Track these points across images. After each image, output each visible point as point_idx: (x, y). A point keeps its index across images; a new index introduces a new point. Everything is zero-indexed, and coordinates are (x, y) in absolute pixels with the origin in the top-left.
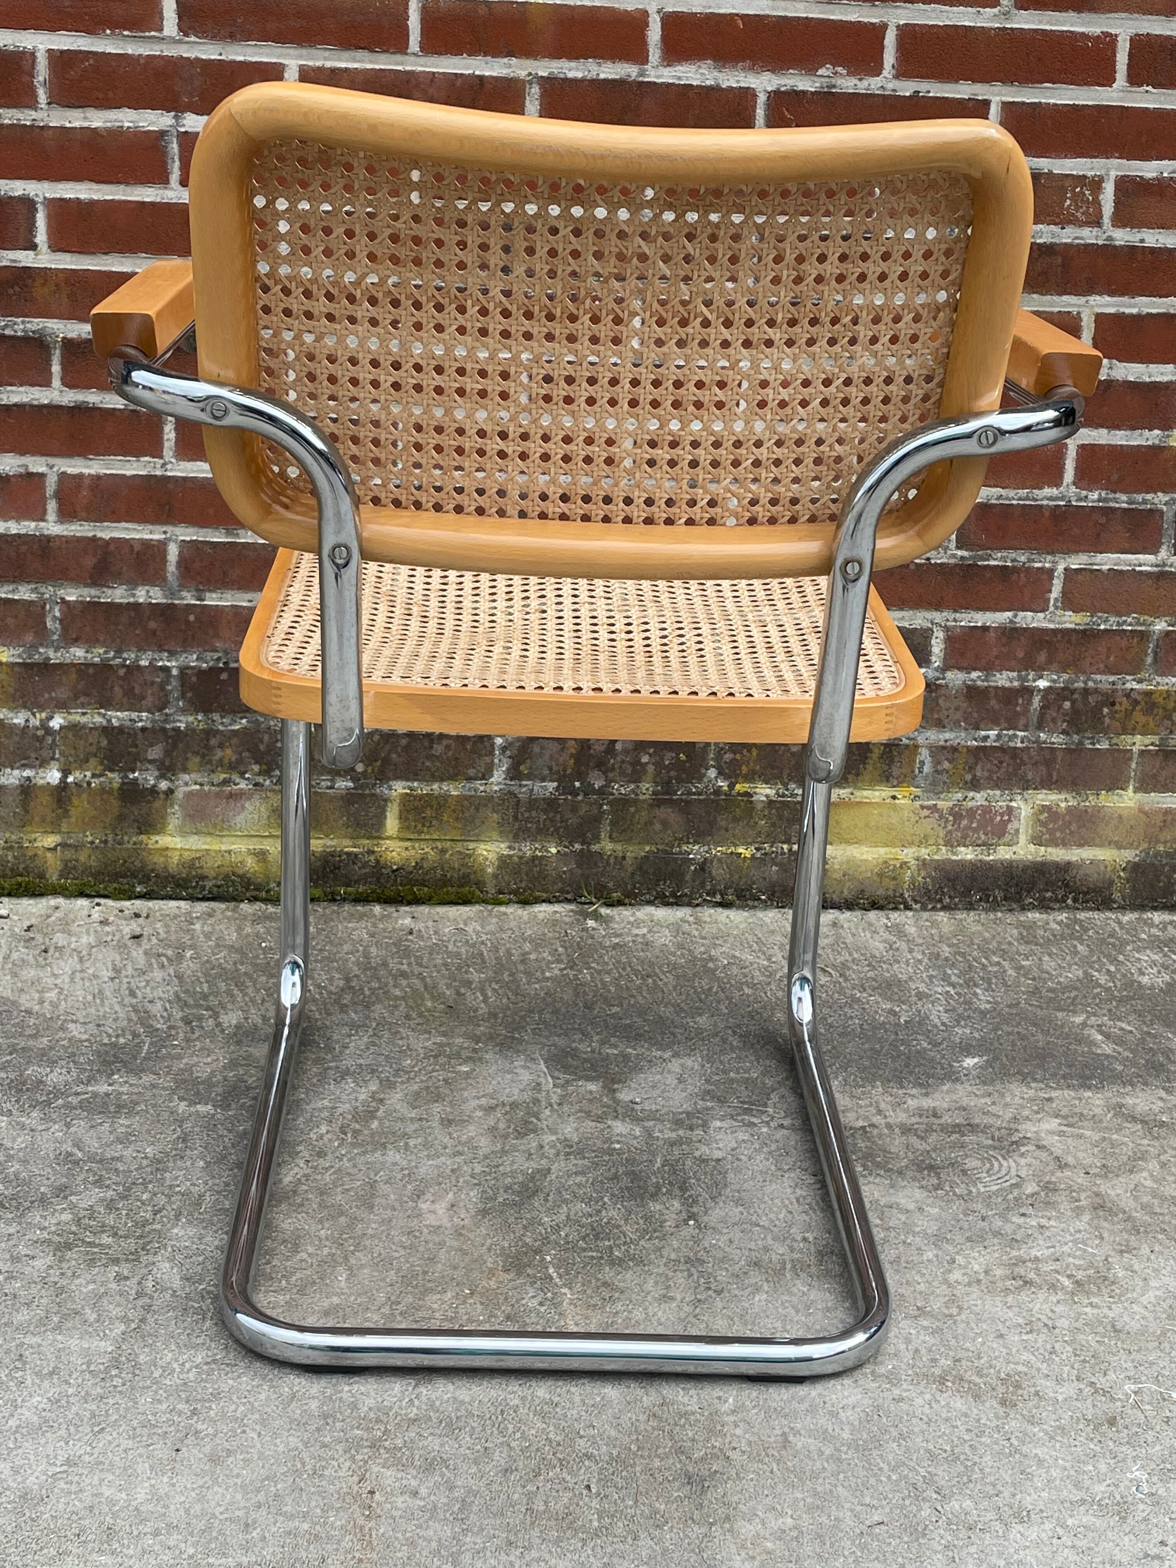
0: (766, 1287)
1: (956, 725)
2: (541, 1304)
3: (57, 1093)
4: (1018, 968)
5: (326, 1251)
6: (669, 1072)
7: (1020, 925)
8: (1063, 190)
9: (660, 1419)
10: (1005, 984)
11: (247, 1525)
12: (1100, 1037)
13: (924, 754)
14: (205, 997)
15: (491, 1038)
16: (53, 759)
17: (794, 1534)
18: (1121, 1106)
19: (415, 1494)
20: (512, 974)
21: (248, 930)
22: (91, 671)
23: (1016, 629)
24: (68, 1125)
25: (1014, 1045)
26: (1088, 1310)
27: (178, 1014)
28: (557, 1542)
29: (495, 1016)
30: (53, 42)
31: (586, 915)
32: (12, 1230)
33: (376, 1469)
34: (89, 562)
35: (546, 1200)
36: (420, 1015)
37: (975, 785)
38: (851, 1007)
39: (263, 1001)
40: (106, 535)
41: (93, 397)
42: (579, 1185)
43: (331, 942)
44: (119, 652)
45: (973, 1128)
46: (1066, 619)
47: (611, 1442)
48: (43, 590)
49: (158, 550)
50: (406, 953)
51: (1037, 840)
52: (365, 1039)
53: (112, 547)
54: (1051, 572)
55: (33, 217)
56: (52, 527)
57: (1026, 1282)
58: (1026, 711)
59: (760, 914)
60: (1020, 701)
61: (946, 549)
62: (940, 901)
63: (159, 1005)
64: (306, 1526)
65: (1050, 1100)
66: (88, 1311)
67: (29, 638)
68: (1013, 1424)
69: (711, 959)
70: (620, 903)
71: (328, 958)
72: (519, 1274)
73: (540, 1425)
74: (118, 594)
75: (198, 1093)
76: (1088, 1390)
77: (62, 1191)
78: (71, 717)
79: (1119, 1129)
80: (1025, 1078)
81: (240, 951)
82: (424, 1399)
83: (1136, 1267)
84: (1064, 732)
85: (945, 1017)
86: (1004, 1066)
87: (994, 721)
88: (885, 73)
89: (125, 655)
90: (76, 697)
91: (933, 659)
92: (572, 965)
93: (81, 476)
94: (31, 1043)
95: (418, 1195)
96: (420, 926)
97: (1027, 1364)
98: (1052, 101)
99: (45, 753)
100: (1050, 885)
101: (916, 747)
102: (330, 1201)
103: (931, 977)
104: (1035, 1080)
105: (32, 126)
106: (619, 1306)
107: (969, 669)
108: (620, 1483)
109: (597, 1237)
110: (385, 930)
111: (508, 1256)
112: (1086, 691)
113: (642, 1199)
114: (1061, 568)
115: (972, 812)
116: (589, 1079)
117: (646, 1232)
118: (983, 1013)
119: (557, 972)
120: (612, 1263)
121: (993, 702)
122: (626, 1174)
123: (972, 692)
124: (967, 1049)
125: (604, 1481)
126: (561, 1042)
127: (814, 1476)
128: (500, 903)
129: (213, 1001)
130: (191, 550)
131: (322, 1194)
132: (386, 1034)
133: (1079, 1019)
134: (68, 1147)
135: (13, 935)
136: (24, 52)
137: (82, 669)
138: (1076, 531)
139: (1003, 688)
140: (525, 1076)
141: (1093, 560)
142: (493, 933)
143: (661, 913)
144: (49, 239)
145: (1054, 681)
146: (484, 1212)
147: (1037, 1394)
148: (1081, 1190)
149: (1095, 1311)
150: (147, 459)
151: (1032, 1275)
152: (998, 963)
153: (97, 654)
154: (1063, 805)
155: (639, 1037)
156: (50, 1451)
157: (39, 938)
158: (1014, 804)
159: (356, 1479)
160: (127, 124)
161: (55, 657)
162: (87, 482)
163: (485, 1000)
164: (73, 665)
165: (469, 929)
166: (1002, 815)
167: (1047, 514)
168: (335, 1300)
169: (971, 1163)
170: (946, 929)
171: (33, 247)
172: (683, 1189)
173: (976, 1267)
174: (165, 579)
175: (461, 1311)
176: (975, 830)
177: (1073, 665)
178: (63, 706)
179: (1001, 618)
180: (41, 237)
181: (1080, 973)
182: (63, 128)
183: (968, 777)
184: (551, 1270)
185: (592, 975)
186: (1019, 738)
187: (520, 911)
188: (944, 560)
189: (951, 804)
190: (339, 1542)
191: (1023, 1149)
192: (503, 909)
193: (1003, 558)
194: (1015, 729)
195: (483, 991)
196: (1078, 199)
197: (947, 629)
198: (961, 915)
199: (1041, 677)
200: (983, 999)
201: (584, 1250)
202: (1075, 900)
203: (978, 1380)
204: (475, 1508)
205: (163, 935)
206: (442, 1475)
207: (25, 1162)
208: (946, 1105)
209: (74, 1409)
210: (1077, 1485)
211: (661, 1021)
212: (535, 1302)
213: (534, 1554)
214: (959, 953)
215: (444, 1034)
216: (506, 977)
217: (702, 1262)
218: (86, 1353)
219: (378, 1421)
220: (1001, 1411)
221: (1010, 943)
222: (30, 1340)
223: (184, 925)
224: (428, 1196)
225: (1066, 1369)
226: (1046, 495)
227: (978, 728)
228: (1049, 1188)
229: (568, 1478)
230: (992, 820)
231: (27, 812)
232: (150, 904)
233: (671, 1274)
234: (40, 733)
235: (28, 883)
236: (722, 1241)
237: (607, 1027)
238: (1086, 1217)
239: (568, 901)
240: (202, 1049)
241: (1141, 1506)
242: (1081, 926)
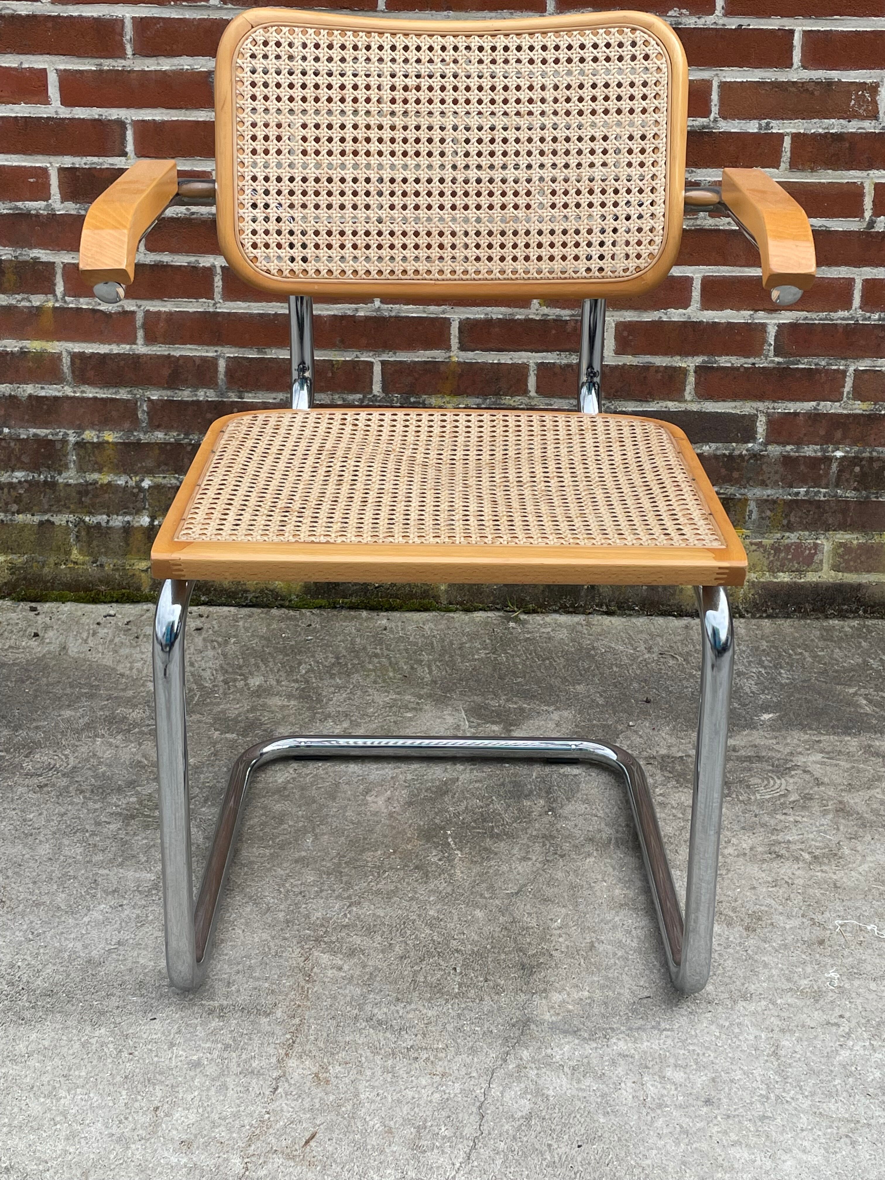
0: (595, 854)
1: (776, 483)
2: (440, 860)
3: (135, 725)
4: (815, 657)
5: (301, 824)
6: (551, 720)
7: (823, 628)
8: (849, 93)
9: (509, 931)
10: (803, 667)
11: (229, 983)
12: (865, 702)
13: (752, 505)
14: (240, 667)
15: (430, 696)
16: (144, 508)
17: (588, 1001)
18: (870, 746)
19: (340, 969)
20: (451, 656)
21: (274, 626)
22: (168, 447)
23: (819, 414)
24: (140, 744)
25: (801, 706)
26: (819, 874)
27: (220, 678)
28: (429, 1000)
29: (435, 682)
30: (136, 12)
31: (509, 619)
32: (97, 806)
33: (316, 953)
34: (166, 372)
35: (453, 797)
36: (384, 681)
37: (789, 528)
38: (688, 680)
39: (279, 670)
40: (177, 354)
41: (166, 258)
42: (477, 789)
43: (330, 635)
44: (187, 434)
45: (759, 758)
46: (856, 406)
47: (474, 943)
48: (135, 392)
49: (210, 364)
50: (381, 642)
51: (836, 568)
52: (344, 695)
53: (181, 362)
54: (844, 373)
55: (125, 134)
56: (141, 348)
57: (778, 856)
58: (827, 473)
59: (634, 620)
60: (823, 467)
61: (767, 356)
62: (765, 611)
63: (209, 671)
64: (267, 985)
65: (819, 742)
66: (141, 855)
67: (127, 425)
68: (751, 942)
69: (594, 648)
70: (534, 611)
71: (326, 645)
72: (428, 841)
73: (428, 931)
74: (185, 395)
75: (228, 726)
76: (807, 922)
77: (132, 784)
78: (155, 480)
79: (865, 761)
80: (803, 728)
81: (268, 639)
82: (354, 914)
83: (859, 848)
84: (855, 489)
85: (754, 688)
86: (790, 719)
87: (803, 481)
88: (717, 12)
89: (191, 437)
90: (159, 466)
91: (758, 436)
92: (494, 651)
93: (159, 313)
94: (121, 694)
95: (367, 791)
96: (393, 625)
97: (769, 906)
98: (840, 29)
99: (139, 505)
100: (845, 601)
101: (747, 500)
102: (308, 793)
103: (750, 662)
104: (811, 729)
105: (123, 71)
106: (492, 863)
107: (784, 444)
108: (477, 967)
109: (484, 820)
110: (367, 627)
111: (423, 830)
112: (871, 459)
113: (519, 797)
114: (851, 369)
115: (788, 547)
116: (493, 723)
117: (518, 818)
118: (782, 686)
119: (483, 655)
120: (492, 837)
121: (802, 467)
122: (510, 782)
123: (787, 460)
124: (766, 708)
125: (465, 966)
126: (478, 699)
127: (608, 968)
128: (450, 611)
129: (245, 670)
130: (234, 364)
131: (303, 789)
132: (359, 693)
133: (852, 691)
134: (139, 757)
135: (117, 627)
136: (116, 20)
137: (162, 446)
138: (862, 342)
139: (810, 457)
140: (450, 720)
141: (876, 363)
142: (442, 630)
143: (563, 618)
144: (135, 149)
145: (847, 452)
146: (410, 804)
147: (772, 924)
148: (830, 798)
149: (824, 875)
150: (204, 300)
151: (783, 852)
152: (801, 653)
153: (172, 437)
154: (855, 542)
155: (533, 697)
156: (108, 936)
157: (134, 629)
158: (819, 542)
159: (303, 959)
160: (186, 67)
161: (144, 438)
162: (164, 316)
163: (430, 673)
164: (157, 444)
165: (426, 627)
166: (810, 549)
167: (841, 330)
168: (303, 854)
169: (754, 781)
170: (767, 631)
171: (125, 154)
172: (548, 792)
173: (745, 846)
174: (217, 384)
175: (386, 862)
176: (791, 560)
177: (861, 440)
178: (150, 472)
179: (808, 406)
180: (130, 147)
181: (860, 660)
182: (143, 71)
183: (785, 522)
184: (450, 840)
185: (507, 658)
186: (822, 493)
187: (463, 616)
188: (766, 365)
189: (772, 541)
190: (287, 995)
191: (793, 773)
192: (452, 614)
193: (809, 363)
194: (819, 487)
195: (429, 667)
196: (860, 100)
197: (768, 415)
198: (779, 622)
199: (838, 449)
200: (785, 677)
201: (474, 828)
202: (865, 612)
203: (731, 914)
204: (378, 979)
205: (216, 628)
206: (359, 959)
207: (110, 766)
208: (743, 744)
209: (126, 912)
210: (789, 980)
211: (551, 688)
212: (436, 859)
213: (413, 1006)
214: (774, 647)
215: (399, 693)
216: (447, 658)
217: (553, 837)
218: (138, 880)
219: (322, 925)
220: (745, 934)
221: (812, 640)
222: (102, 871)
223: (232, 623)
224: (374, 793)
225: (795, 910)
226: (840, 316)
227: (791, 486)
228: (808, 798)
229: (442, 963)
230: (802, 552)
231: (128, 545)
232: (211, 609)
233: (531, 844)
234: (135, 491)
235: (129, 594)
236: (570, 825)
237: (512, 691)
238: (830, 816)
239: (498, 610)
240: (234, 699)
241: (831, 994)
242: (868, 630)
